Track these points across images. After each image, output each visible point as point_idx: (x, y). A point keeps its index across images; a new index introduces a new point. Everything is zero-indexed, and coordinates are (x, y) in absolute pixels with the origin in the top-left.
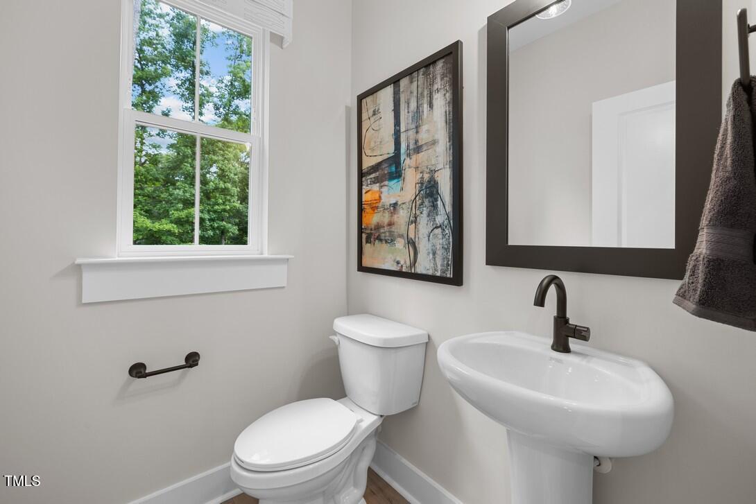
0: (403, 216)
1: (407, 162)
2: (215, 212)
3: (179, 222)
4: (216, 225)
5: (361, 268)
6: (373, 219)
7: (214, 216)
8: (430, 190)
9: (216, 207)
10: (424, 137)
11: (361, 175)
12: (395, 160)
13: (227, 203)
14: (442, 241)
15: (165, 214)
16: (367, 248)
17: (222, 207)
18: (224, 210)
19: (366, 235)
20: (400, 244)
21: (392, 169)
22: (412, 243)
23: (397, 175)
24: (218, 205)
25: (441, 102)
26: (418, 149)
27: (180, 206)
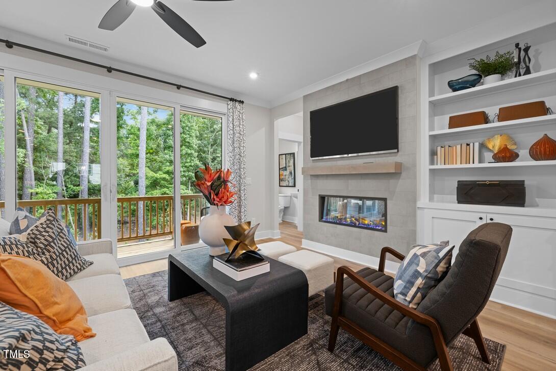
0: (287, 177)
1: (287, 168)
2: (186, 167)
3: (168, 173)
4: (187, 174)
5: (280, 186)
6: (282, 177)
7: (185, 169)
8: (291, 173)
9: (187, 164)
10: (290, 165)
11: (279, 169)
12: (286, 167)
13: (192, 161)
14: (293, 181)
15: (160, 169)
16: (281, 182)
17: (190, 164)
18: (191, 166)
19: (280, 180)
20: (287, 181)
21: (285, 169)
22: (288, 181)
23: (286, 170)
24: (187, 163)
25: (292, 160)
26: (289, 166)
27: (168, 164)
